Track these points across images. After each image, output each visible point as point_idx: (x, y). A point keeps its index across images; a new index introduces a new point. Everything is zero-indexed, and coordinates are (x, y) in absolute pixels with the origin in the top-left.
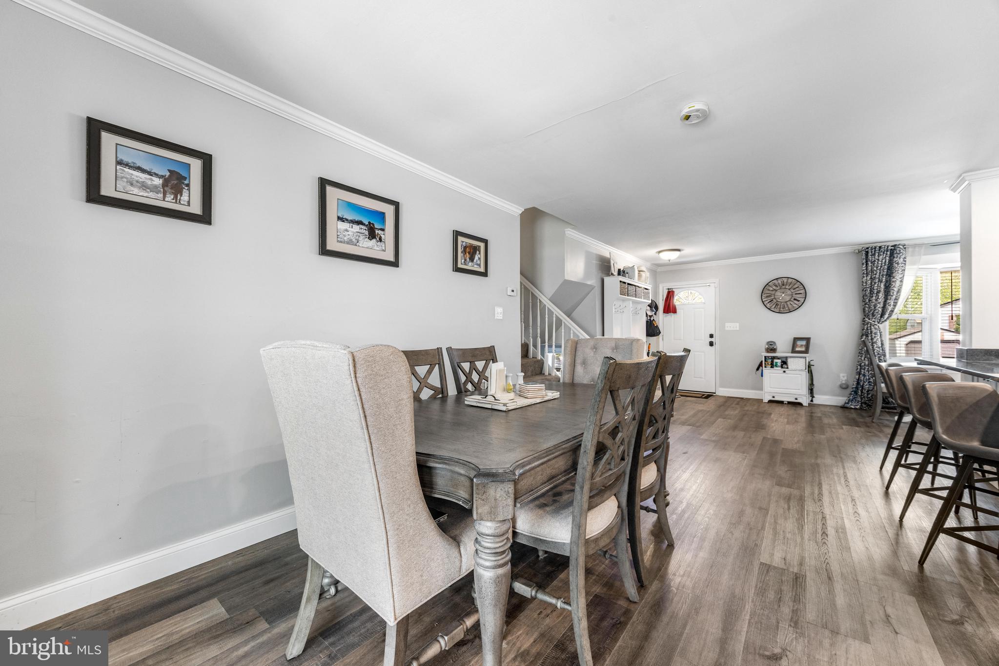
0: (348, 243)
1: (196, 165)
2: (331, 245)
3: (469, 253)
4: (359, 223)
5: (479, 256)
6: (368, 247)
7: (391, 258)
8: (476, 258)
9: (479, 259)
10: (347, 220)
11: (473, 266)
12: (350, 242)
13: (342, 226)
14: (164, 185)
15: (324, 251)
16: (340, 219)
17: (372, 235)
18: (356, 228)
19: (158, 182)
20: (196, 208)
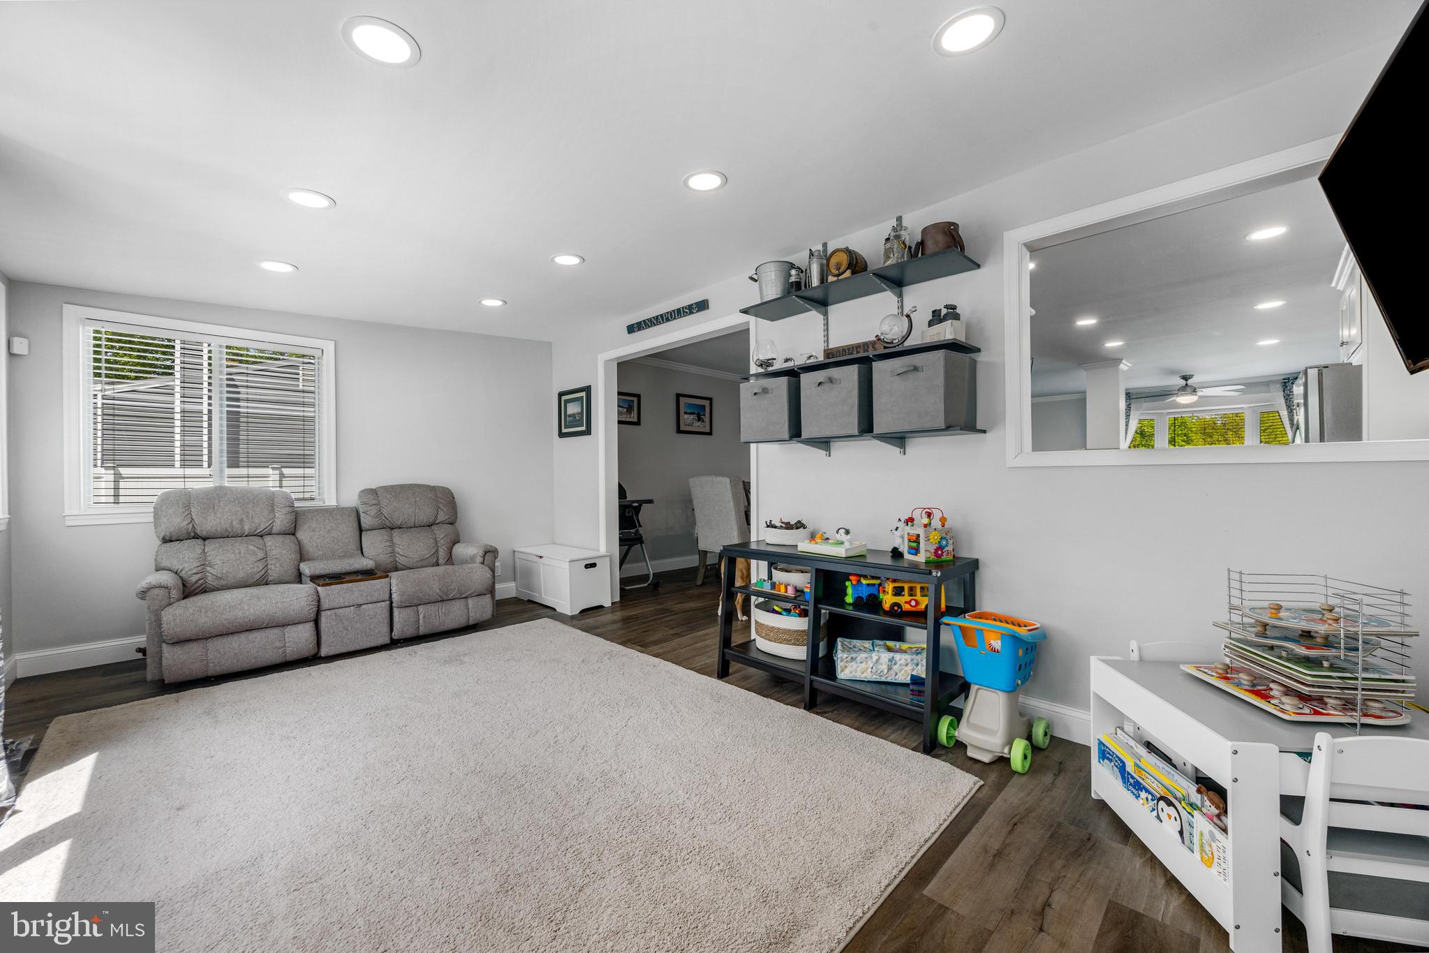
1: (635, 399)
2: (683, 428)
4: (694, 413)
6: (698, 426)
7: (708, 431)
10: (688, 413)
12: (689, 425)
13: (686, 416)
14: (627, 411)
15: (679, 431)
16: (685, 413)
17: (699, 419)
18: (692, 417)
19: (625, 410)
20: (635, 420)
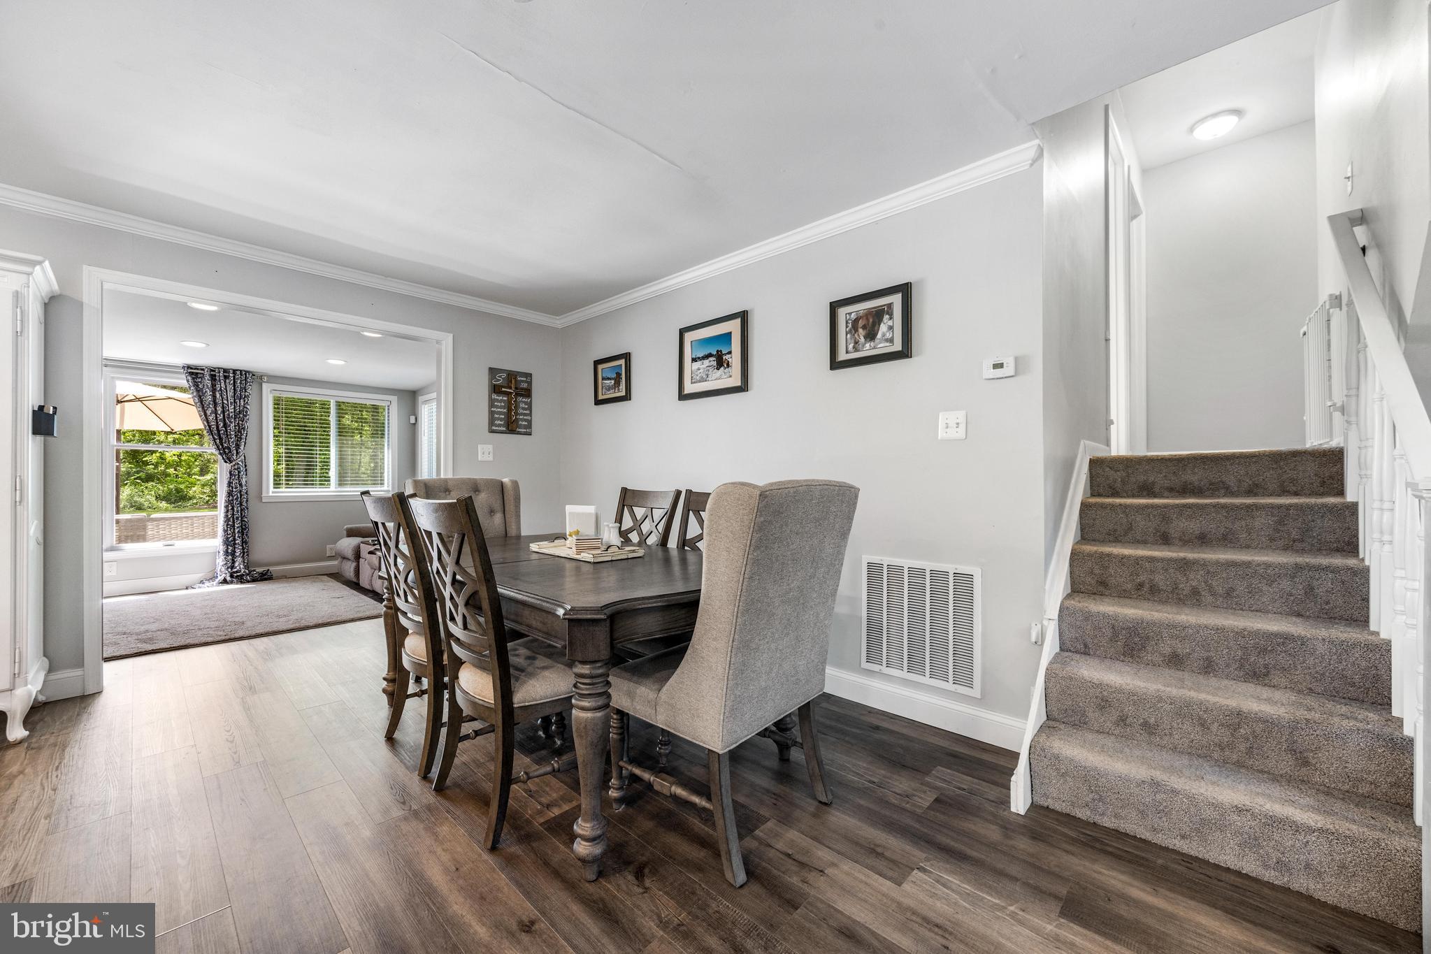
0: (700, 381)
3: (864, 327)
4: (710, 355)
5: (890, 323)
7: (739, 383)
8: (883, 328)
9: (891, 328)
10: (699, 358)
11: (874, 348)
12: (701, 379)
15: (681, 397)
18: (706, 362)
